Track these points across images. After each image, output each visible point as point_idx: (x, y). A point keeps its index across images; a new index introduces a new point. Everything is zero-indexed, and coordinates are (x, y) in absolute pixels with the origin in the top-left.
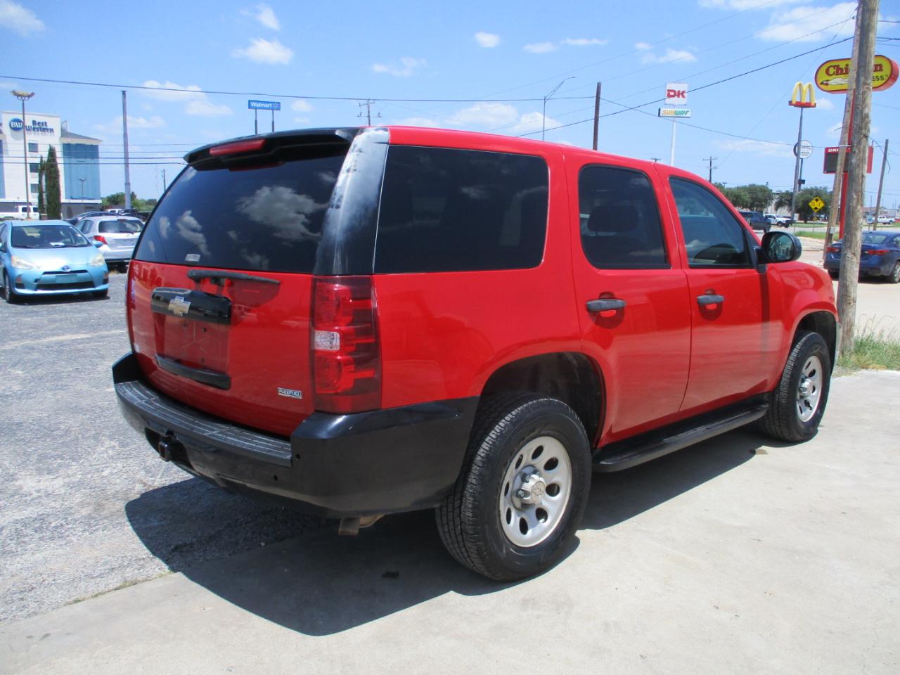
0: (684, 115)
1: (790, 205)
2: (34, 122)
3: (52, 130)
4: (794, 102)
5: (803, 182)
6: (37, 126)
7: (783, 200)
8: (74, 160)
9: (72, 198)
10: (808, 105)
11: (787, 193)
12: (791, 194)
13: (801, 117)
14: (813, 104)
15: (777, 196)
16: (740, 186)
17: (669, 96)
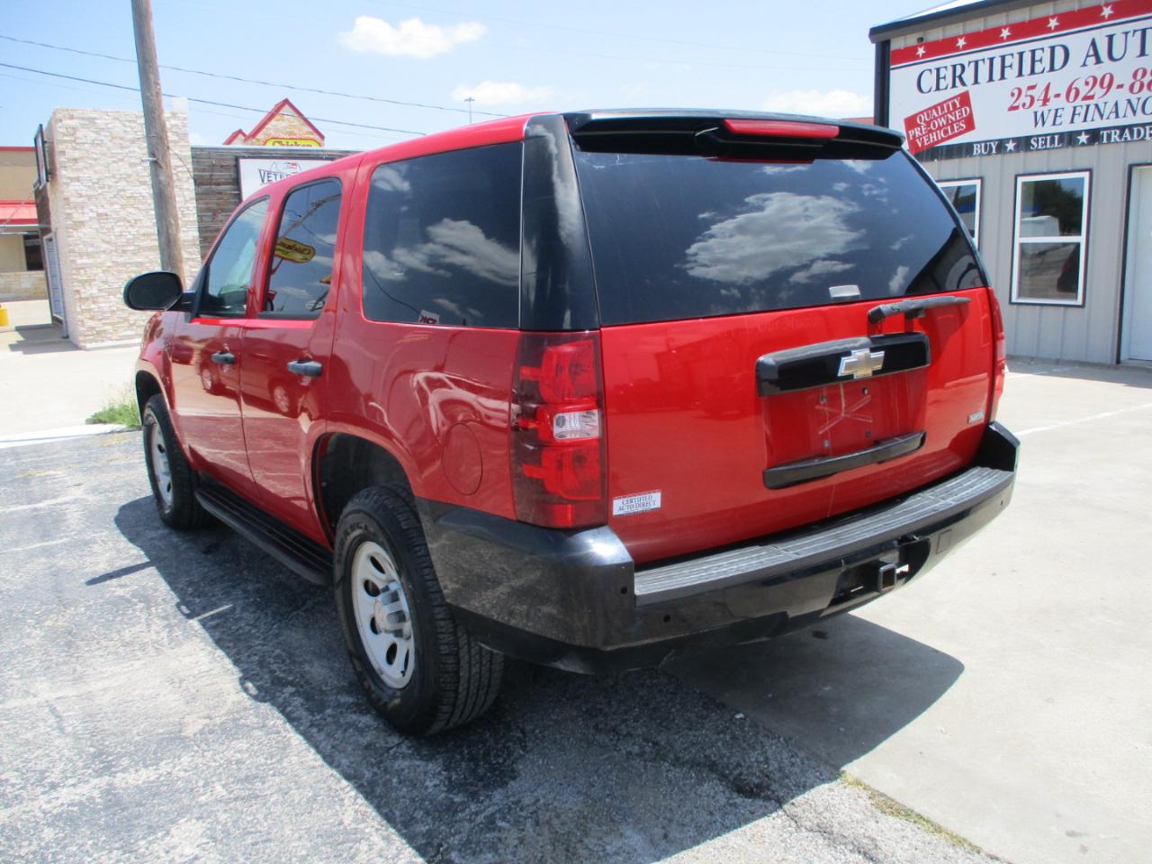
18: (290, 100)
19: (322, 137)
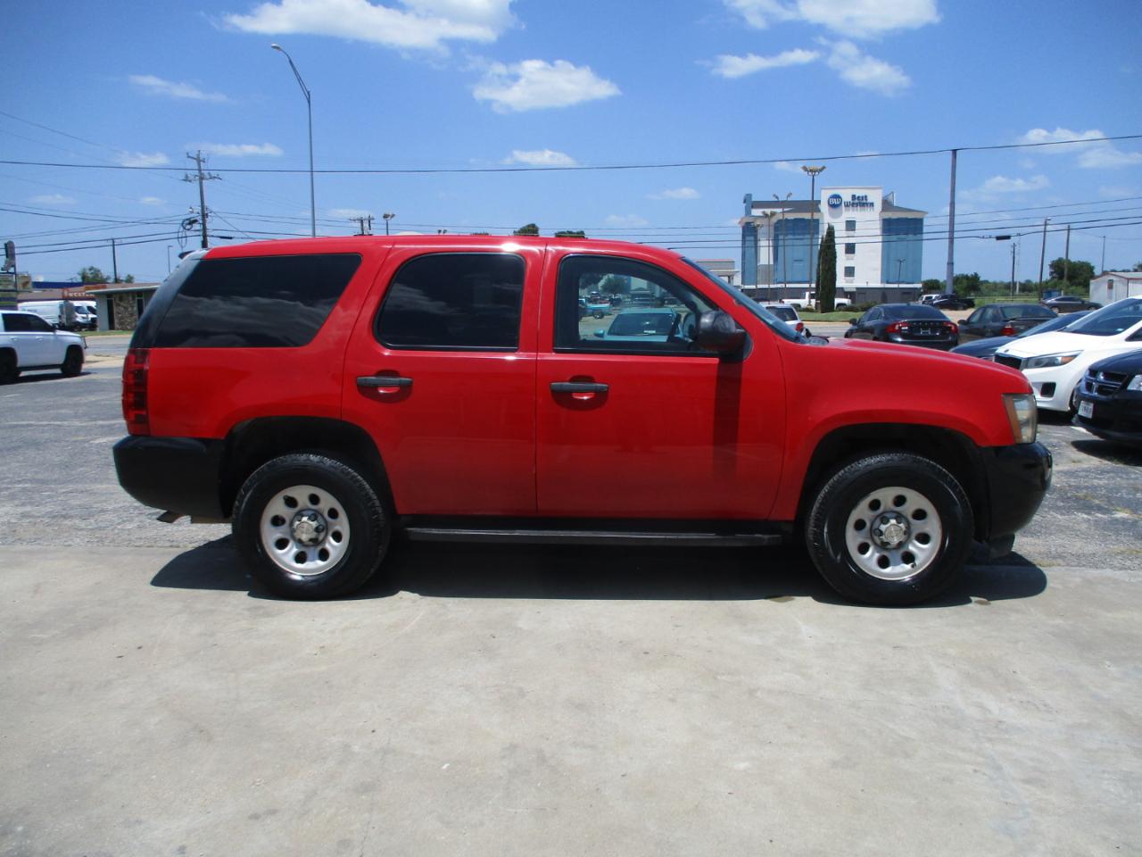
2: (854, 197)
3: (872, 204)
6: (856, 201)
8: (894, 238)
9: (888, 283)
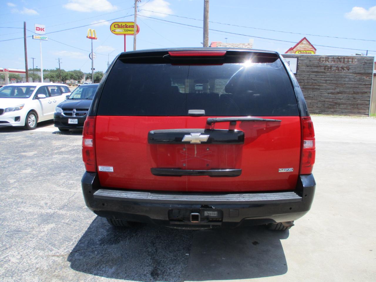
0: (45, 39)
1: (91, 78)
4: (89, 37)
5: (94, 69)
7: (88, 77)
10: (94, 38)
11: (89, 73)
12: (91, 74)
13: (92, 43)
14: (96, 38)
15: (86, 75)
16: (70, 71)
17: (37, 30)
18: (306, 38)
19: (316, 50)
